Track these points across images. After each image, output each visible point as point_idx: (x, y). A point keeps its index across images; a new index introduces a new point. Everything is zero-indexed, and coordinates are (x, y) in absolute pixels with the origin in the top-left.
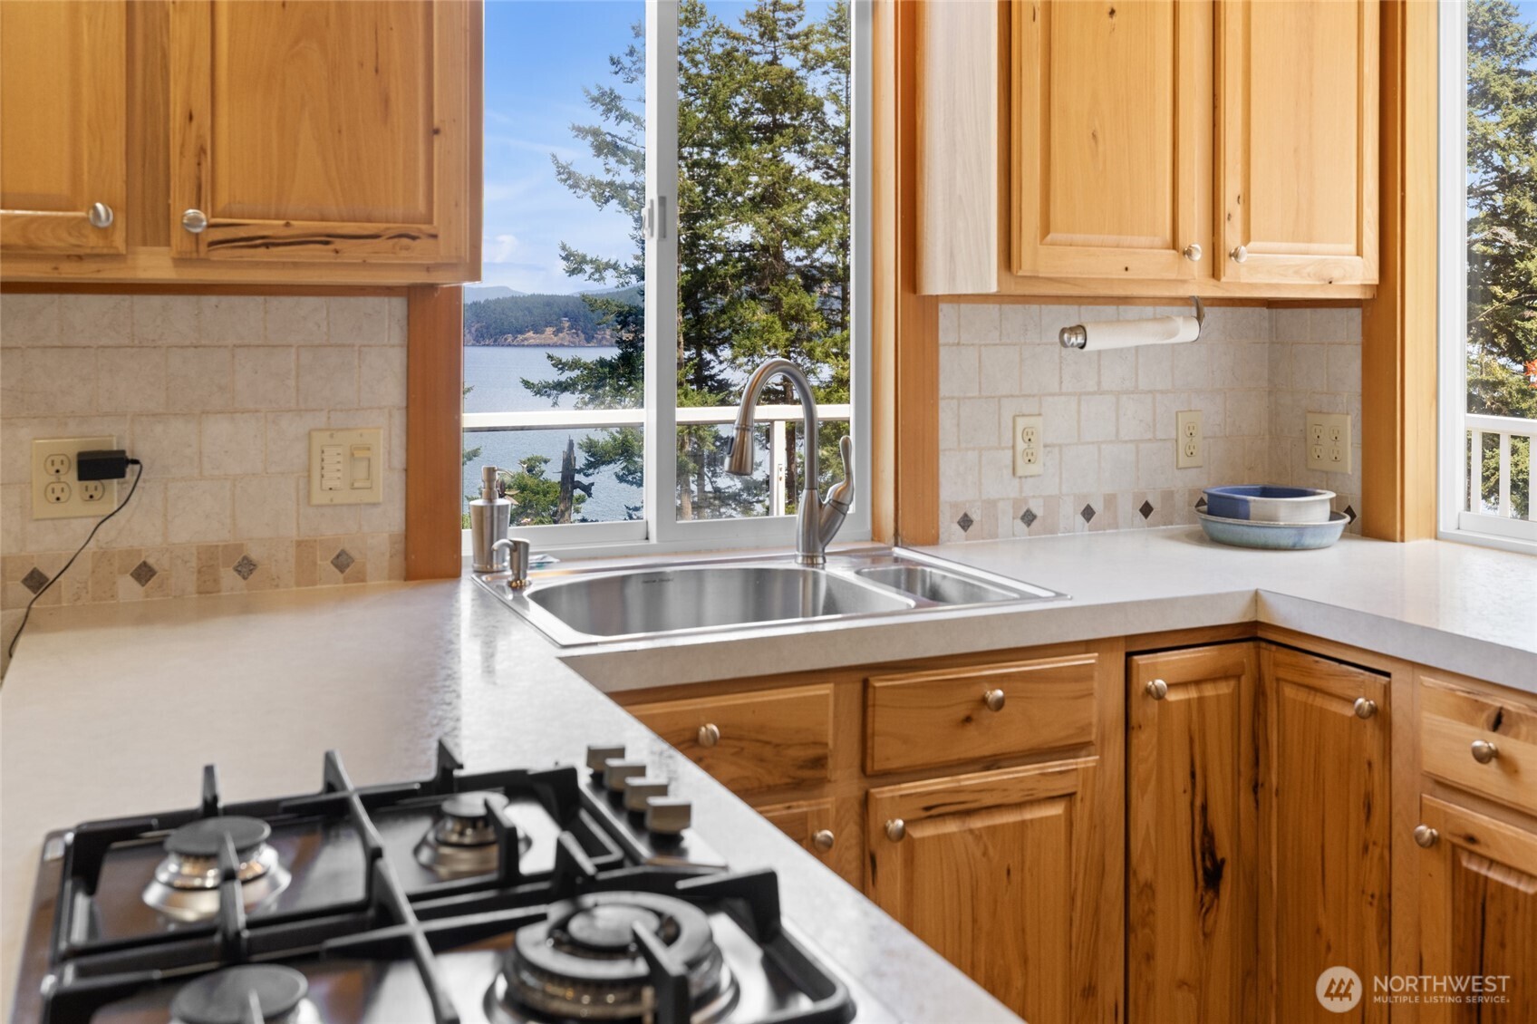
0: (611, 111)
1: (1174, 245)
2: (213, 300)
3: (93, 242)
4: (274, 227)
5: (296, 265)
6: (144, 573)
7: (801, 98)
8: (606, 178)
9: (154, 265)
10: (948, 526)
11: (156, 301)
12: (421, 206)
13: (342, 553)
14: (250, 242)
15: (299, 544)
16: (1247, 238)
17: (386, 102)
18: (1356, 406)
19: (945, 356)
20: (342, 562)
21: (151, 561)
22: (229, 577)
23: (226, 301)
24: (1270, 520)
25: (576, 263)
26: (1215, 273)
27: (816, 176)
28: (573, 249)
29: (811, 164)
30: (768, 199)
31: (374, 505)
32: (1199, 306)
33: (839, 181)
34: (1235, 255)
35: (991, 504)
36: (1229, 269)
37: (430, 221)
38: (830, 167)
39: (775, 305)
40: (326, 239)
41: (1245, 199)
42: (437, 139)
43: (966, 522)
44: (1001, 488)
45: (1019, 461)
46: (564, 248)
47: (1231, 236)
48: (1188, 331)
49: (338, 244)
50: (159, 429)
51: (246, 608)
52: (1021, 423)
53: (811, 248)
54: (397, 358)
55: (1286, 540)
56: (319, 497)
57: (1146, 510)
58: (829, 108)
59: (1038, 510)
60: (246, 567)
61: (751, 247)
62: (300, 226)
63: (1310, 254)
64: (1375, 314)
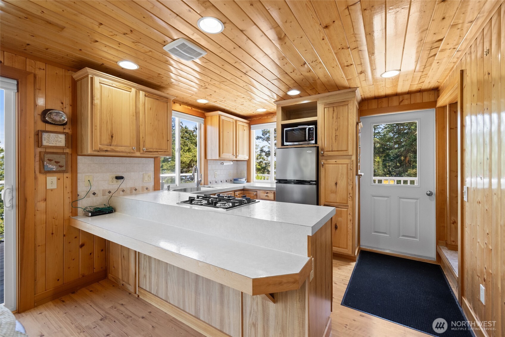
1: (233, 155)
2: (132, 158)
3: (132, 151)
4: (152, 150)
5: (153, 154)
6: (123, 191)
9: (138, 154)
10: (209, 183)
11: (125, 158)
12: (167, 149)
13: (147, 188)
14: (149, 152)
15: (142, 187)
16: (239, 154)
17: (163, 137)
18: (246, 170)
19: (209, 166)
20: (147, 189)
21: (124, 189)
22: (134, 191)
23: (133, 158)
24: (241, 181)
26: (236, 157)
31: (151, 182)
32: (233, 161)
34: (238, 156)
35: (213, 181)
36: (237, 157)
37: (167, 150)
40: (157, 152)
41: (239, 151)
42: (168, 141)
43: (210, 183)
44: (214, 179)
45: (215, 177)
47: (238, 155)
48: (232, 163)
49: (158, 152)
50: (125, 173)
51: (136, 194)
52: (215, 172)
54: (153, 165)
55: (242, 183)
56: (144, 181)
57: (226, 181)
59: (217, 182)
60: (136, 190)
62: (154, 150)
63: (243, 156)
64: (248, 162)
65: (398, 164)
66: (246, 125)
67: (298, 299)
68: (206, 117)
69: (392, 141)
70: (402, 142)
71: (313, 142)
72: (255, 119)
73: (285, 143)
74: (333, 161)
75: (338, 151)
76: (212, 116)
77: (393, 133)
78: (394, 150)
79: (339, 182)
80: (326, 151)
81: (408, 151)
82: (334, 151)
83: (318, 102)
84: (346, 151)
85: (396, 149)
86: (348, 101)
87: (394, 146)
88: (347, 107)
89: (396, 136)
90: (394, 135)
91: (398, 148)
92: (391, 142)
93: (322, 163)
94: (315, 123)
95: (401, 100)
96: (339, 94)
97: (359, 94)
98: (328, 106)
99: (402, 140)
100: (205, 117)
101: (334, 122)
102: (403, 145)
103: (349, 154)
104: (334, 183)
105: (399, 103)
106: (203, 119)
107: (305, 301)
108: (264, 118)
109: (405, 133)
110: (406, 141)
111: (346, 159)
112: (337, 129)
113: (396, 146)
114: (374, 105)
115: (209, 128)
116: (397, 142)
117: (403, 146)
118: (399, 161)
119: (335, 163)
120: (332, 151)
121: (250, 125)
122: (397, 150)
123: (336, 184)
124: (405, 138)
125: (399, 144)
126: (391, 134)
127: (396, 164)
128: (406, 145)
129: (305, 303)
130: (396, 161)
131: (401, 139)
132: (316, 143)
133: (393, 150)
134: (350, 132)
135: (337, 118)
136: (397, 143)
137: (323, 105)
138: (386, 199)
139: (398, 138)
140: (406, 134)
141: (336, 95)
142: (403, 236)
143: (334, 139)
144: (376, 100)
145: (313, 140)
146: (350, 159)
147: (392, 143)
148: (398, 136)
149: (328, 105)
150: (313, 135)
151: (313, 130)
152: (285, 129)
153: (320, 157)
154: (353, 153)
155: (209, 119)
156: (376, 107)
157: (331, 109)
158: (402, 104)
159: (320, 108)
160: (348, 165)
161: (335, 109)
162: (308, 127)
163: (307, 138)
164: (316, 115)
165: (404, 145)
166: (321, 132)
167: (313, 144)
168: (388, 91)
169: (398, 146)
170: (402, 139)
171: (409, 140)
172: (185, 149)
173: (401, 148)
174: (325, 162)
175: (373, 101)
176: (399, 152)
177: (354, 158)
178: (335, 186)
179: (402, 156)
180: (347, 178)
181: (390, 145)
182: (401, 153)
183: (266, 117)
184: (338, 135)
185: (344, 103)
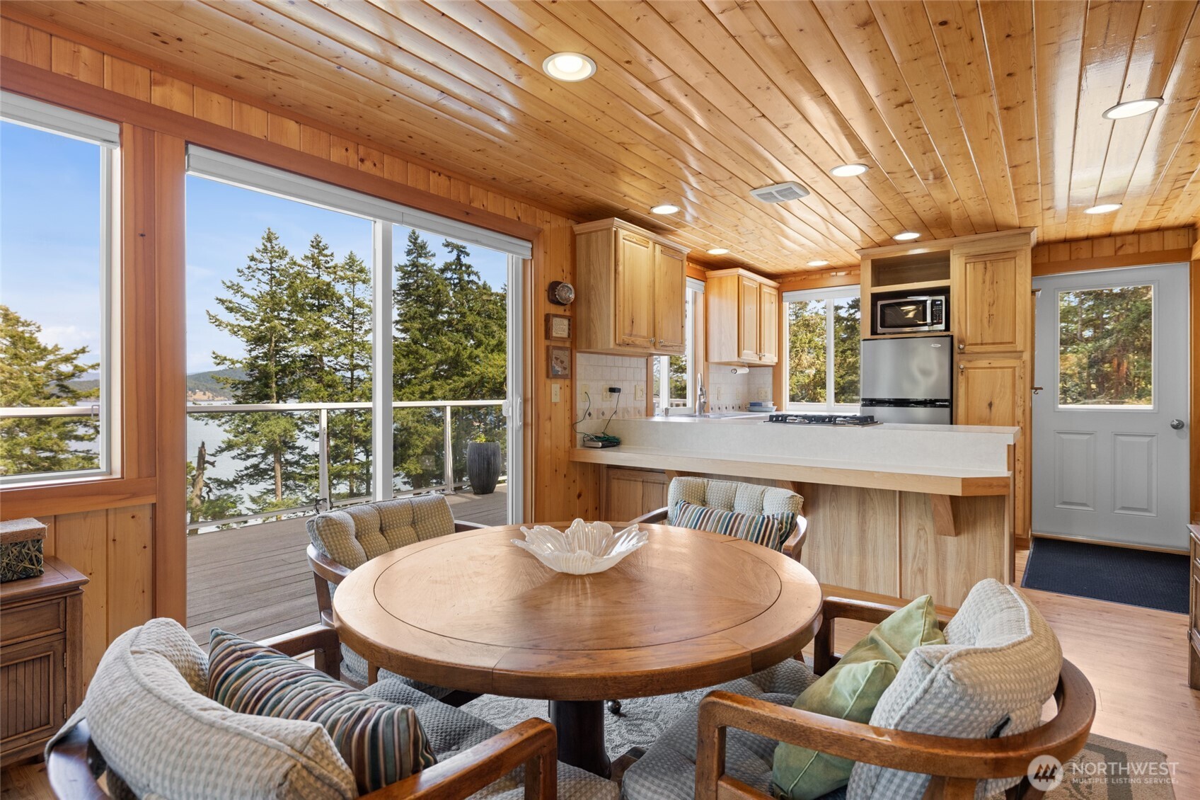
0: (238, 292)
1: (756, 354)
6: (615, 413)
7: (334, 294)
8: (236, 323)
16: (764, 353)
20: (639, 412)
25: (220, 360)
26: (760, 359)
27: (338, 326)
28: (219, 354)
29: (336, 321)
30: (317, 336)
31: (643, 401)
33: (349, 329)
34: (763, 356)
36: (762, 358)
38: (345, 323)
39: (320, 381)
40: (672, 346)
41: (764, 346)
44: (716, 402)
45: (719, 397)
46: (214, 353)
48: (748, 371)
52: (719, 389)
53: (337, 357)
54: (645, 371)
57: (733, 408)
58: (346, 299)
59: (721, 408)
60: (628, 412)
61: (305, 356)
62: (669, 344)
63: (770, 358)
64: (777, 369)
65: (1094, 386)
66: (774, 292)
67: (992, 525)
68: (706, 279)
69: (1075, 320)
70: (1104, 323)
71: (942, 327)
72: (793, 279)
73: (880, 330)
74: (984, 363)
75: (994, 344)
76: (720, 278)
77: (1077, 296)
78: (1083, 344)
79: (996, 402)
80: (970, 345)
81: (1124, 348)
82: (986, 344)
83: (951, 251)
84: (1012, 343)
85: (1087, 340)
86: (1015, 251)
87: (1081, 335)
88: (1013, 262)
89: (1086, 305)
90: (1082, 302)
91: (1094, 339)
92: (1072, 322)
93: (962, 367)
94: (945, 291)
95: (1119, 244)
96: (997, 237)
97: (1035, 236)
98: (973, 260)
99: (1105, 316)
100: (704, 279)
101: (987, 290)
102: (1108, 331)
103: (1018, 349)
104: (985, 405)
105: (1116, 252)
106: (703, 283)
107: (1004, 525)
108: (814, 277)
109: (1116, 294)
110: (1117, 319)
111: (1011, 358)
112: (992, 302)
113: (1088, 333)
114: (1062, 254)
115: (713, 301)
116: (1091, 320)
117: (1109, 334)
118: (1096, 378)
119: (988, 366)
120: (982, 344)
121: (780, 291)
122: (1090, 345)
123: (990, 405)
124: (1116, 311)
125: (1096, 327)
126: (1072, 297)
127: (1089, 384)
128: (1121, 331)
129: (1003, 529)
130: (1089, 375)
131: (1103, 313)
132: (947, 328)
133: (1078, 345)
134: (1019, 308)
135: (992, 283)
136: (1091, 325)
137: (964, 259)
138: (1086, 437)
139: (1093, 309)
140: (1120, 297)
141: (991, 238)
142: (1123, 508)
143: (985, 321)
144: (1067, 245)
145: (941, 323)
146: (1020, 358)
147: (1076, 323)
148: (1094, 305)
149: (973, 258)
150: (943, 314)
151: (941, 304)
152: (880, 303)
153: (956, 357)
154: (1025, 347)
155: (714, 284)
156: (1067, 258)
157: (980, 267)
158: (1120, 253)
159: (956, 265)
160: (1015, 370)
161: (988, 265)
162: (929, 299)
163: (929, 320)
164: (948, 277)
165: (1113, 329)
166: (959, 308)
167: (941, 331)
168: (1095, 229)
169: (1095, 332)
170: (1108, 313)
171: (1128, 316)
172: (488, 344)
173: (1104, 337)
174: (968, 365)
175: (1061, 246)
176: (1096, 350)
177: (1027, 356)
178: (988, 410)
179: (1105, 363)
180: (1014, 394)
181: (1067, 331)
182: (1102, 354)
183: (818, 276)
184: (994, 313)
185: (1008, 255)
